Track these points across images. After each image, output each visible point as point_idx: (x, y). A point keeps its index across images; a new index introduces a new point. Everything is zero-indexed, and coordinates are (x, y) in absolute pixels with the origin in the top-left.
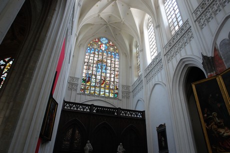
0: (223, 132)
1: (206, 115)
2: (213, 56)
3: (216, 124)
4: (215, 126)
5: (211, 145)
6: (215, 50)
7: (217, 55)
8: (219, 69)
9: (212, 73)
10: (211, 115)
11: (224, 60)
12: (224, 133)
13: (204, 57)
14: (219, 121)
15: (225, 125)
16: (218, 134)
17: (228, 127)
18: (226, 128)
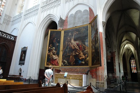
1: (50, 48)
2: (65, 20)
3: (53, 53)
4: (52, 54)
5: (47, 62)
6: (67, 17)
7: (67, 20)
8: (65, 27)
9: (61, 28)
10: (52, 48)
11: (68, 24)
13: (61, 19)
14: (54, 52)
15: (56, 54)
16: (52, 57)
17: (57, 55)
18: (56, 55)
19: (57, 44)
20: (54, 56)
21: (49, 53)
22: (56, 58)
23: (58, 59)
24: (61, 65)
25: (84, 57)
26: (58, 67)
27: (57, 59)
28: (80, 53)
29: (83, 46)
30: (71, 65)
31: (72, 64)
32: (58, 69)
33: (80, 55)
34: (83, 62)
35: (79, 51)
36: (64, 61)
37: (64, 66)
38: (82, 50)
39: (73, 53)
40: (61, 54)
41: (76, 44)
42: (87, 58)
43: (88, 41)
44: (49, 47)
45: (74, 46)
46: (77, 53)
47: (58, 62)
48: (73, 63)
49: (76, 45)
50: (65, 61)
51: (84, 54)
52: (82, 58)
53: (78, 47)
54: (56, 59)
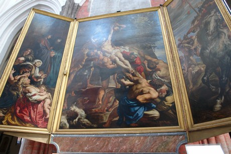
0: (33, 93)
1: (22, 59)
2: (81, 5)
3: (30, 77)
4: (27, 81)
10: (32, 61)
11: (90, 13)
12: (35, 95)
14: (38, 75)
15: (44, 84)
16: (25, 93)
17: (47, 88)
18: (43, 88)
19: (53, 54)
20: (33, 90)
21: (14, 75)
22: (42, 98)
23: (48, 101)
24: (56, 125)
25: (154, 94)
26: (44, 131)
27: (44, 101)
28: (137, 82)
29: (146, 59)
30: (101, 126)
31: (106, 119)
32: (44, 141)
33: (139, 86)
34: (155, 113)
35: (134, 75)
36: (74, 108)
37: (71, 127)
38: (145, 71)
39: (108, 82)
40: (62, 84)
41: (121, 56)
42: (169, 98)
43: (163, 47)
44: (18, 57)
45: (114, 62)
46: (128, 82)
47: (45, 113)
48: (112, 116)
49: (123, 59)
50: (78, 110)
51: (155, 85)
52: (147, 96)
53: (127, 62)
54: (39, 102)
